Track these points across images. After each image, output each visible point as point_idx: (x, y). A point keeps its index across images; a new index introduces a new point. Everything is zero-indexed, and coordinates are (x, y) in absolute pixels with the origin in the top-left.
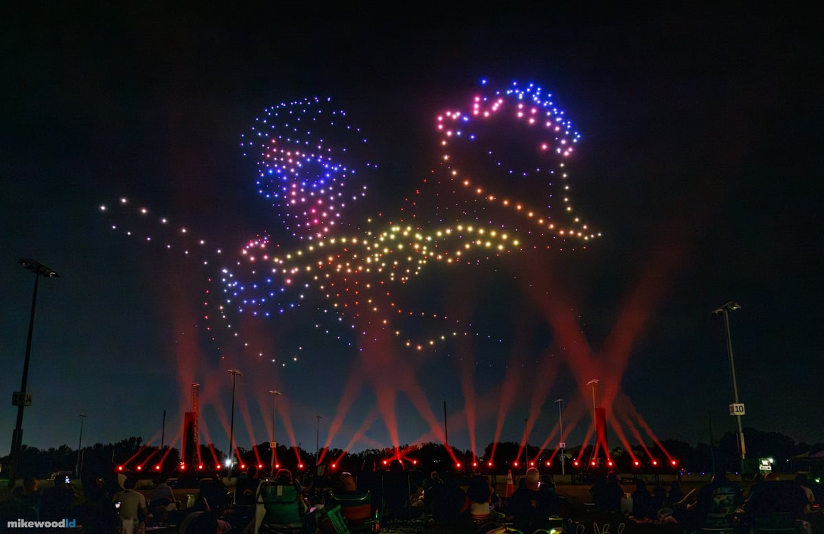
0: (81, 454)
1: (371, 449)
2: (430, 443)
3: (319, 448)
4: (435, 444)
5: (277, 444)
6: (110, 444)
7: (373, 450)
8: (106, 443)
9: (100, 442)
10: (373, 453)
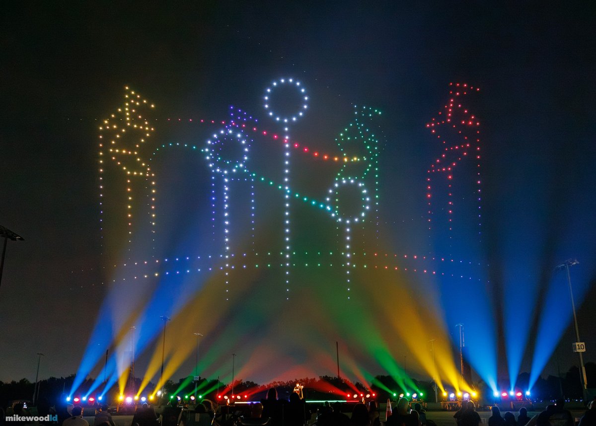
0: (37, 386)
1: (277, 382)
2: (326, 376)
3: (234, 381)
4: (330, 377)
5: (200, 378)
6: (62, 377)
7: (279, 382)
8: (58, 377)
9: (54, 376)
10: (279, 384)
